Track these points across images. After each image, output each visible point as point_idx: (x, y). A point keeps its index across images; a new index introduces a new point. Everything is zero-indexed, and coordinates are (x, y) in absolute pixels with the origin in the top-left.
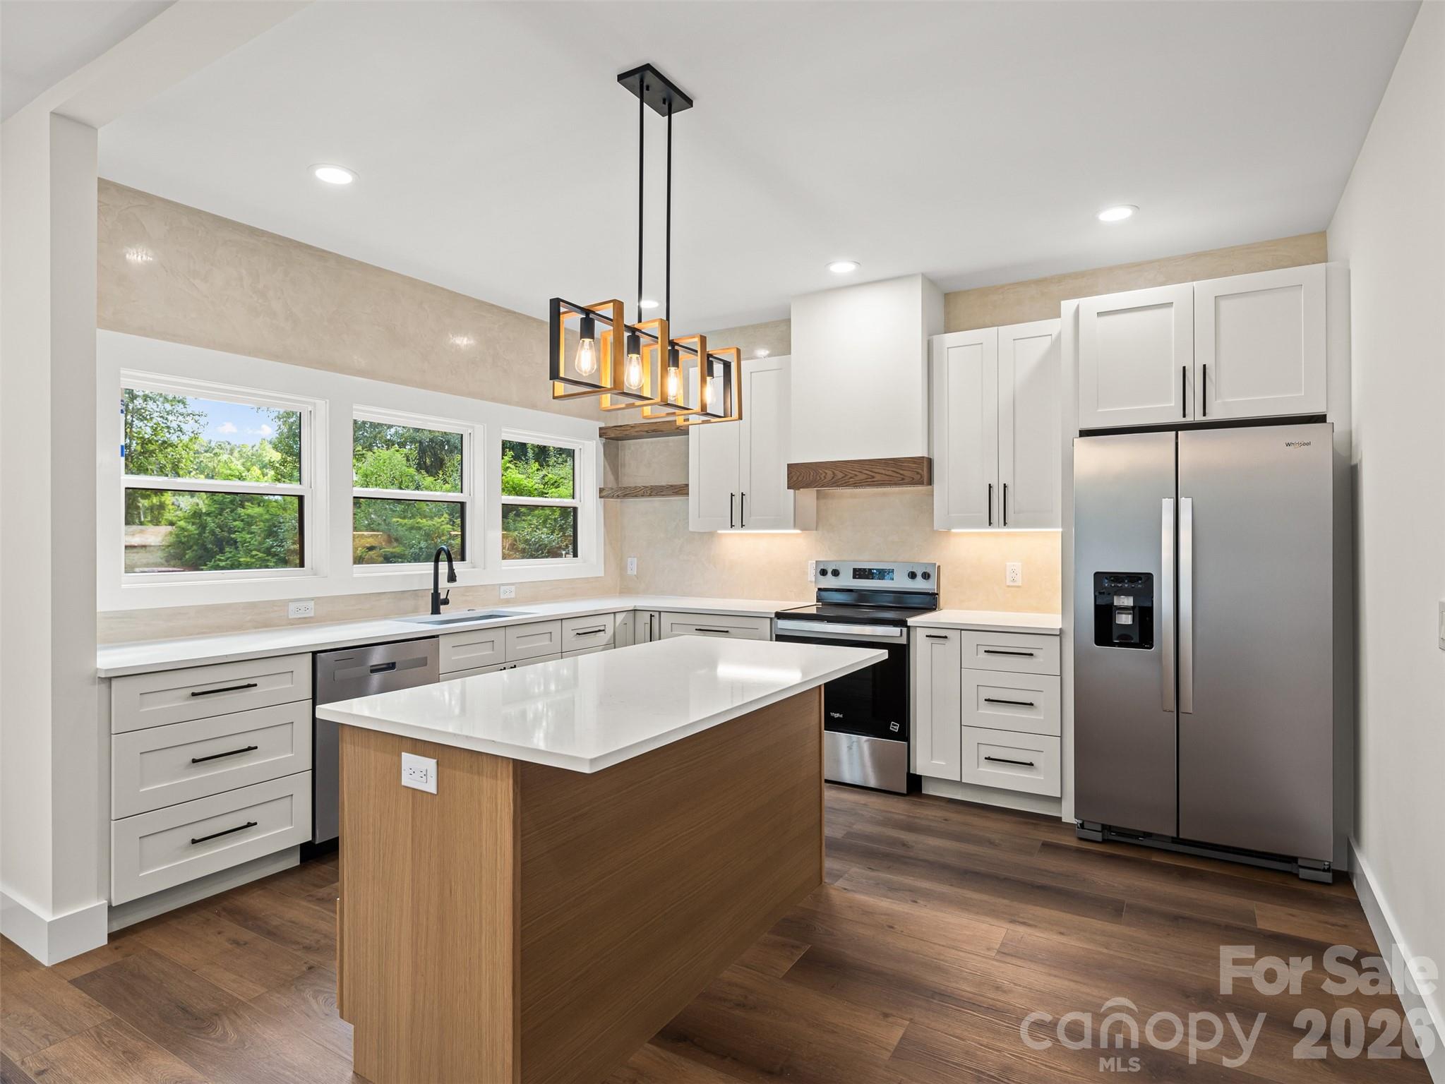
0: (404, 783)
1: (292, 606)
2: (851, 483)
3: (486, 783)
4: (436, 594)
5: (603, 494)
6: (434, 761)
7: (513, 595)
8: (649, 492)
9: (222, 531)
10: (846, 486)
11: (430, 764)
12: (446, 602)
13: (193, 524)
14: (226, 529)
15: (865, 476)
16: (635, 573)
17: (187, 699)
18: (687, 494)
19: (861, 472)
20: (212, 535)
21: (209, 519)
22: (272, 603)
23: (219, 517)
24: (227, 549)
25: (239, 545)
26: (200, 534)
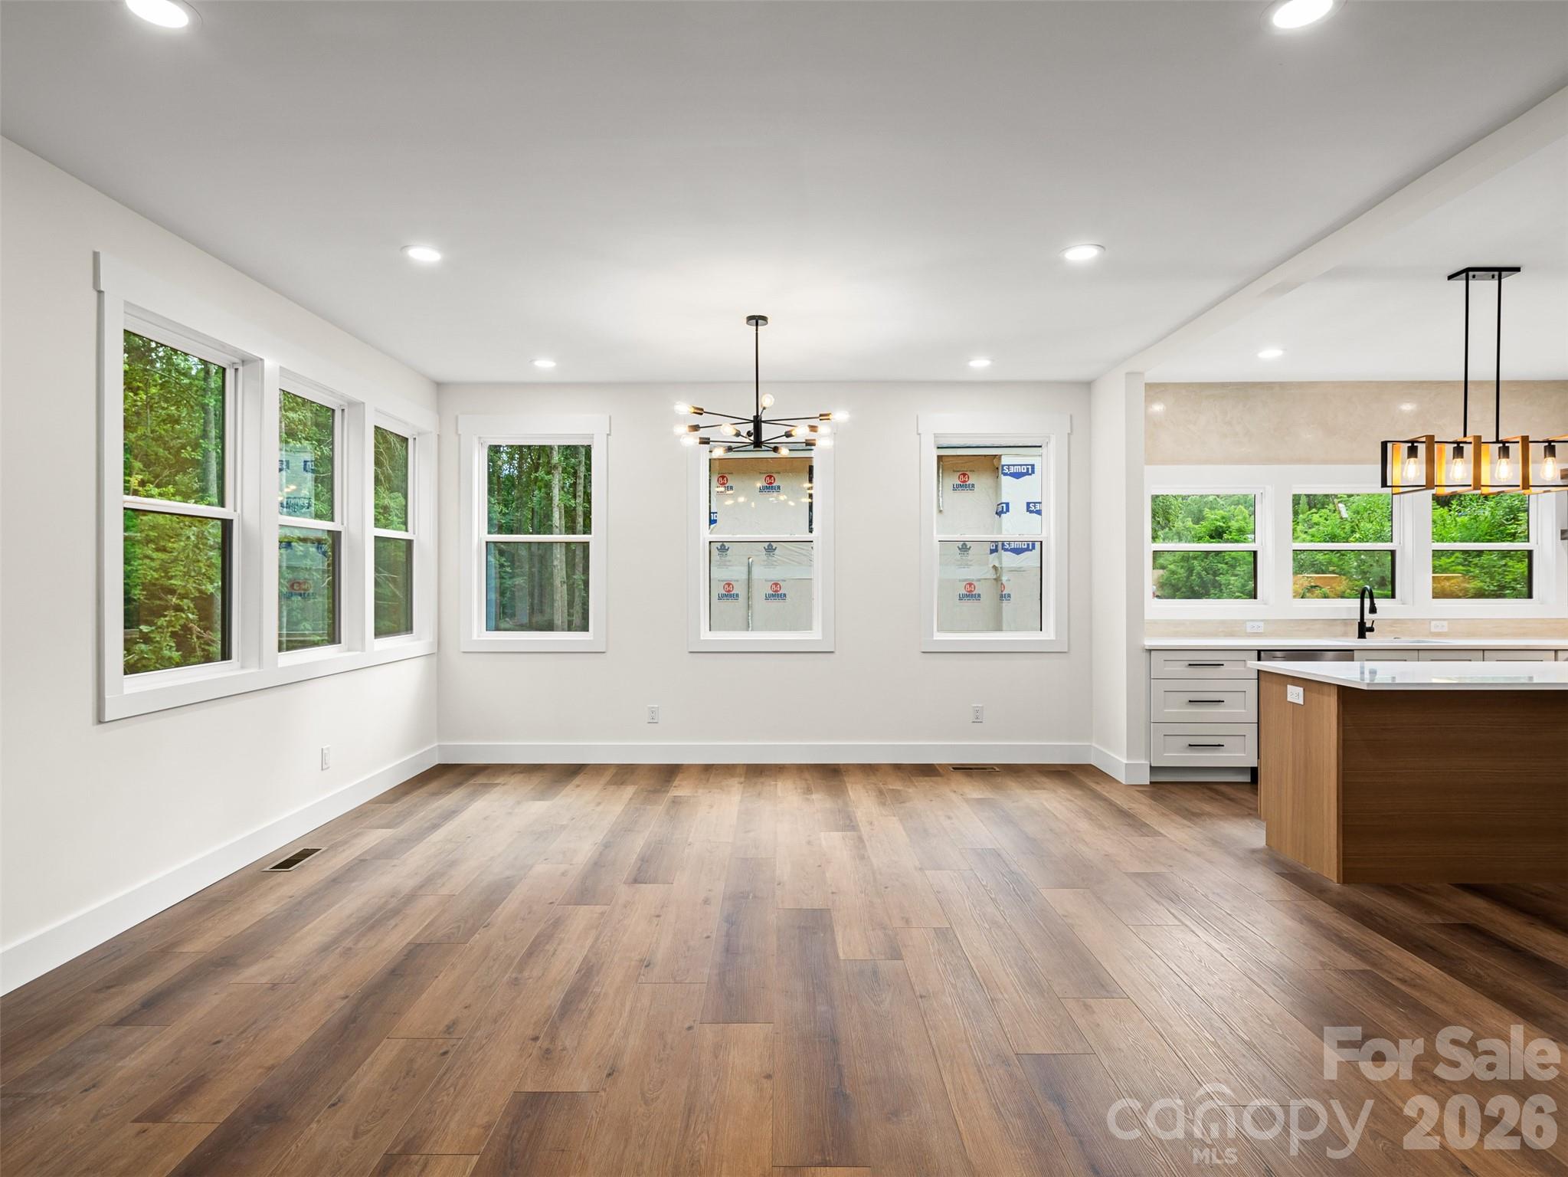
0: (1288, 700)
1: (1249, 624)
3: (1326, 698)
4: (1362, 624)
6: (1302, 689)
7: (1446, 630)
9: (1208, 574)
11: (1300, 690)
12: (1371, 630)
13: (1182, 567)
14: (1211, 572)
17: (1186, 667)
20: (1199, 578)
21: (1196, 563)
22: (1236, 621)
23: (1205, 560)
24: (1212, 591)
25: (1223, 587)
26: (1188, 578)
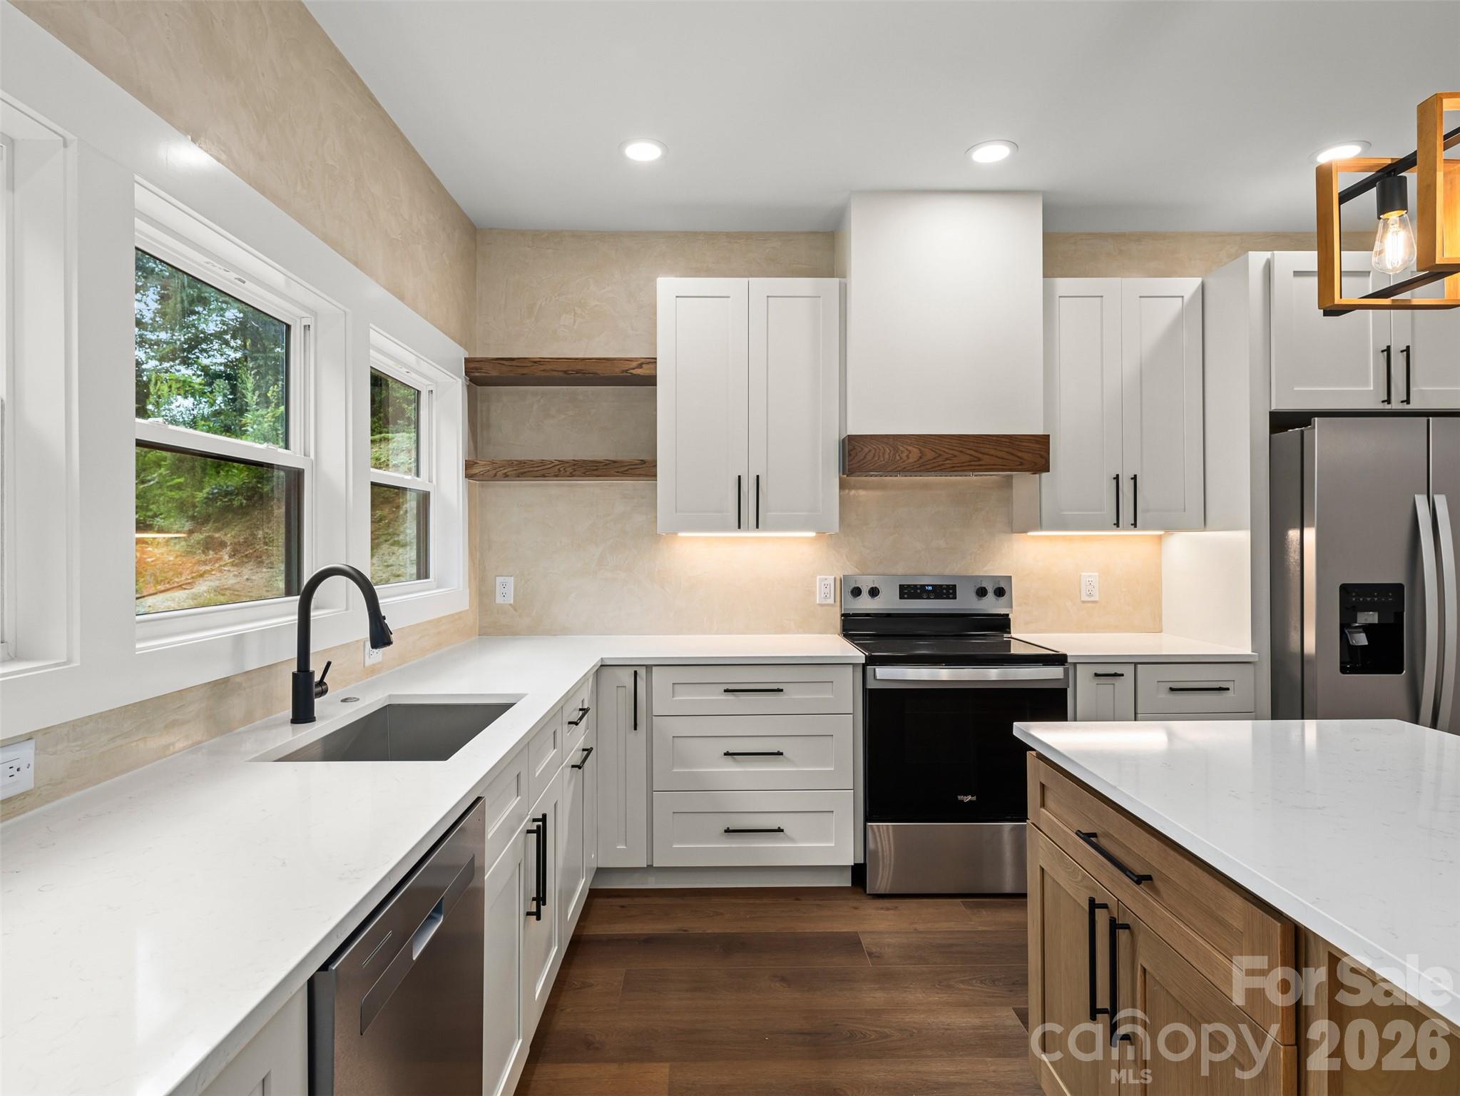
2: (948, 466)
4: (304, 675)
5: (475, 470)
7: (379, 657)
8: (569, 470)
10: (941, 470)
15: (968, 458)
16: (512, 602)
18: (654, 476)
19: (961, 452)
